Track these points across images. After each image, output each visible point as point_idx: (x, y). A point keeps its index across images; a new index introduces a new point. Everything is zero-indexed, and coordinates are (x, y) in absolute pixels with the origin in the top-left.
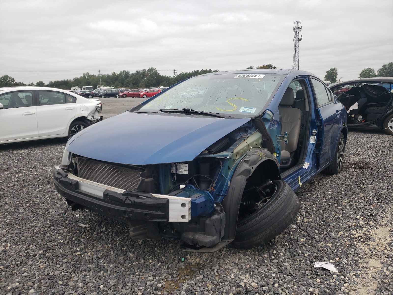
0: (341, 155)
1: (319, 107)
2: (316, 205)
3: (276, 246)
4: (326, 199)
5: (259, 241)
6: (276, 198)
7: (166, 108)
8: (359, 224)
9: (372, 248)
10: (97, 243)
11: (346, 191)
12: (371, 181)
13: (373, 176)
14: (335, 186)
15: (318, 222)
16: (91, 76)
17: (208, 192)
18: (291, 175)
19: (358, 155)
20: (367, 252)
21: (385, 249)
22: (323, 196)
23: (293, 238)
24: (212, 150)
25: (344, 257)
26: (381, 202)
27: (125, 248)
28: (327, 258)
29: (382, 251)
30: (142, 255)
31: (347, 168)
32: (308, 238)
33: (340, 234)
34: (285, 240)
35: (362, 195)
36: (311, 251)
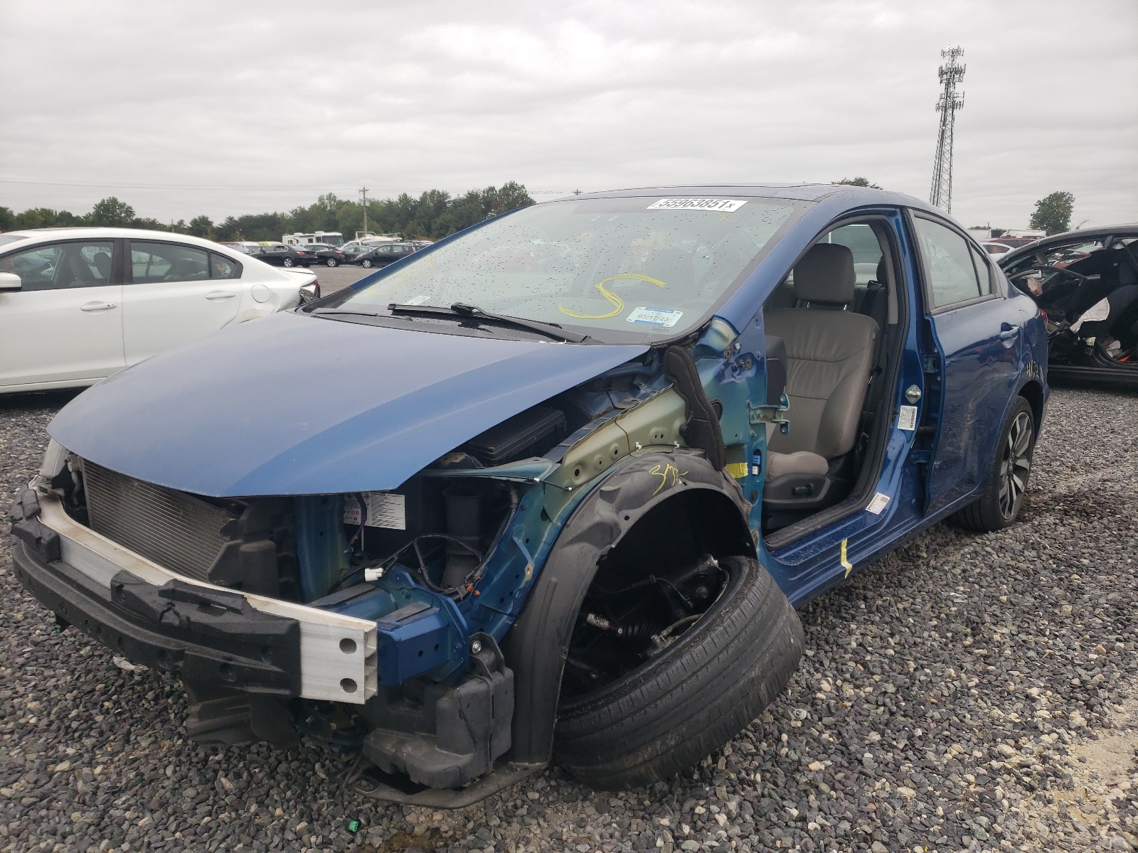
0: (1018, 470)
1: (933, 311)
2: (897, 637)
3: (711, 785)
4: (938, 617)
5: (643, 769)
6: (710, 624)
7: (409, 303)
8: (1033, 718)
9: (1055, 816)
10: (142, 732)
11: (1015, 591)
12: (1112, 561)
13: (1123, 542)
14: (983, 571)
15: (888, 700)
16: (341, 204)
17: (451, 600)
18: (814, 534)
19: (1090, 467)
20: (1034, 831)
21: (1103, 821)
22: (932, 607)
23: (787, 756)
24: (491, 451)
25: (946, 845)
26: (1126, 640)
27: (220, 757)
28: (884, 843)
29: (1092, 829)
30: (263, 786)
31: (1038, 512)
32: (839, 759)
33: (954, 752)
34: (756, 763)
35: (1068, 608)
36: (833, 811)
